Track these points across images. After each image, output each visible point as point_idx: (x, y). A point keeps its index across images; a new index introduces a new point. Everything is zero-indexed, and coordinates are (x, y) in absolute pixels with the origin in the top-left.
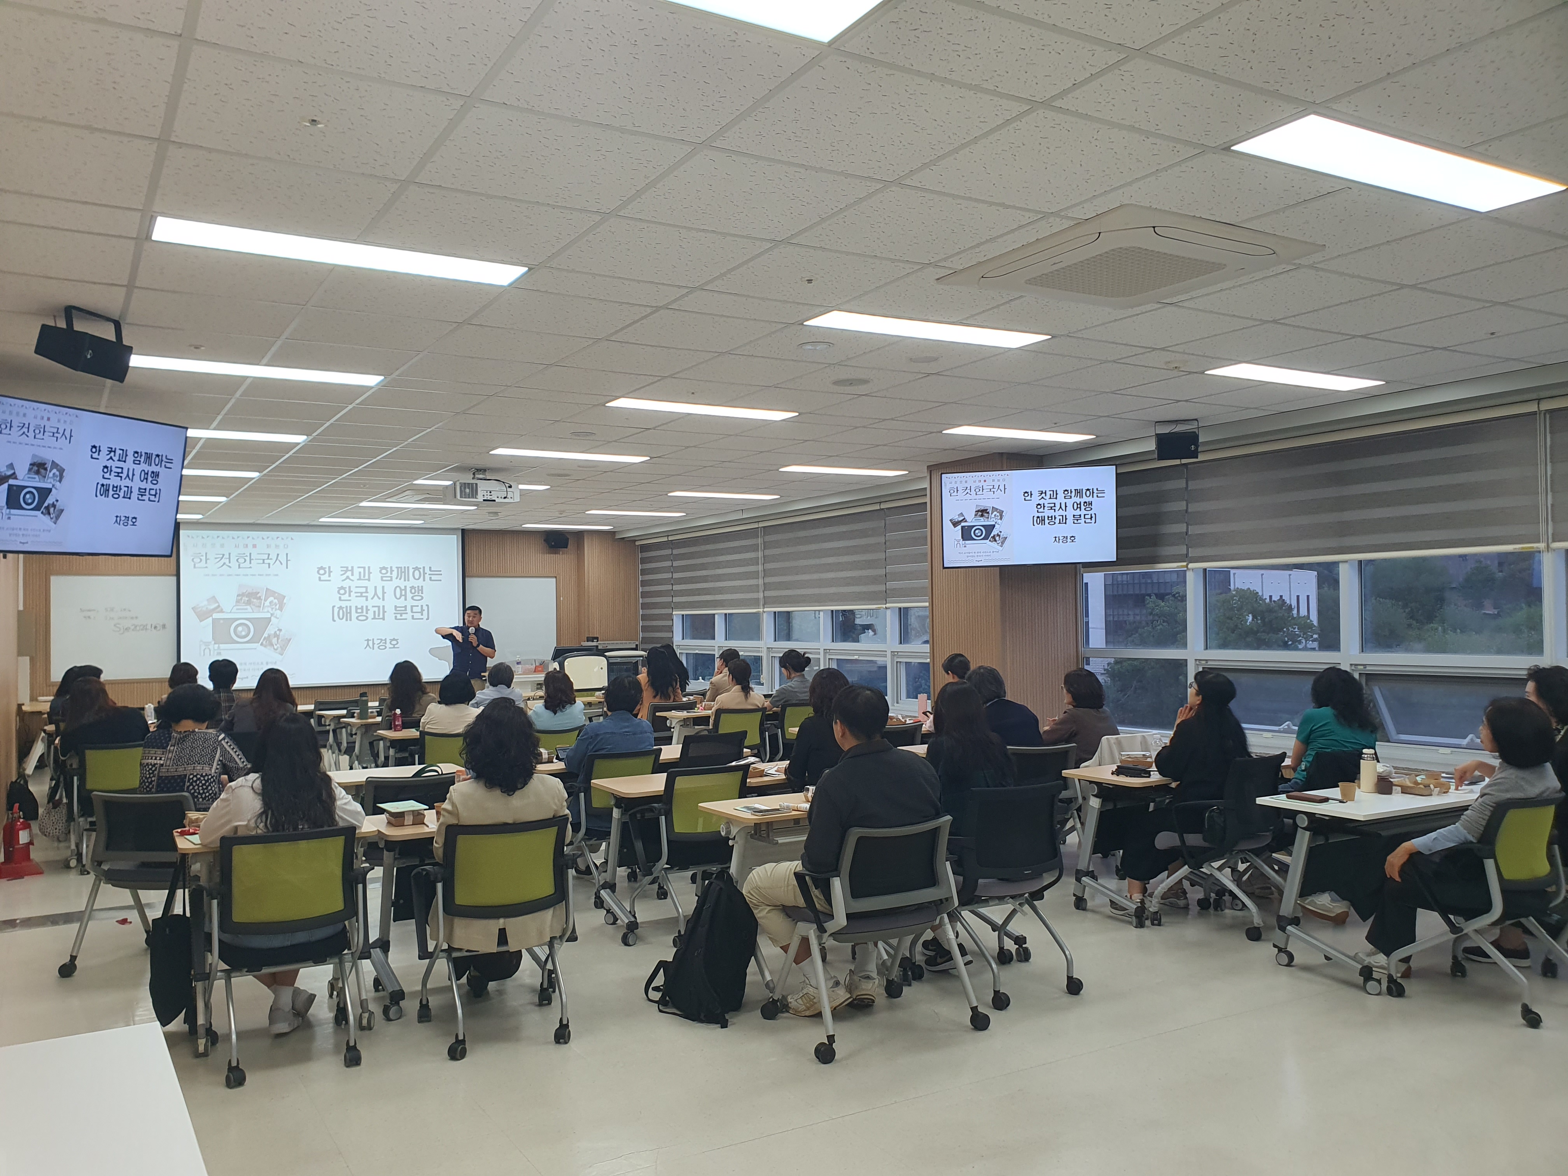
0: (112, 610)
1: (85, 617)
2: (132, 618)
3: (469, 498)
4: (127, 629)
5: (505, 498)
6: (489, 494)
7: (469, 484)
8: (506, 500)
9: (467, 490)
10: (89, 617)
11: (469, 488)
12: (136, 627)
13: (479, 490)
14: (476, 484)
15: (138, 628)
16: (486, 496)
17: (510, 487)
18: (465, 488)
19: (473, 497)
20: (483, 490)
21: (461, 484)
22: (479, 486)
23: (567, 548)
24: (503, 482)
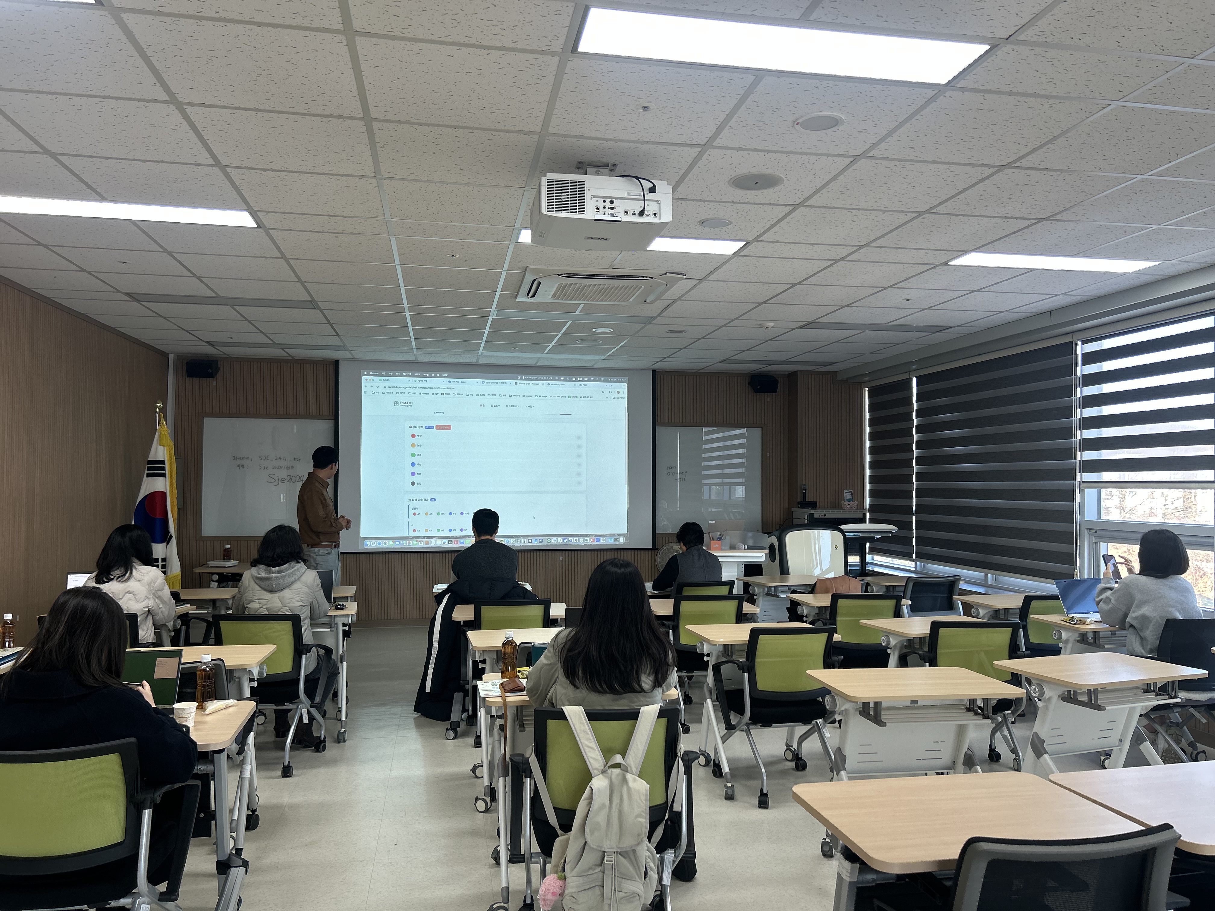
0: (267, 458)
1: (238, 466)
2: (288, 468)
3: (566, 211)
4: (282, 480)
5: (641, 213)
6: (608, 204)
7: (566, 182)
8: (643, 219)
9: (563, 197)
10: (242, 466)
11: (566, 191)
12: (291, 478)
13: (588, 195)
14: (582, 183)
15: (294, 479)
16: (601, 209)
17: (653, 190)
18: (558, 191)
19: (573, 210)
20: (595, 197)
21: (550, 182)
22: (587, 186)
23: (776, 392)
24: (637, 178)
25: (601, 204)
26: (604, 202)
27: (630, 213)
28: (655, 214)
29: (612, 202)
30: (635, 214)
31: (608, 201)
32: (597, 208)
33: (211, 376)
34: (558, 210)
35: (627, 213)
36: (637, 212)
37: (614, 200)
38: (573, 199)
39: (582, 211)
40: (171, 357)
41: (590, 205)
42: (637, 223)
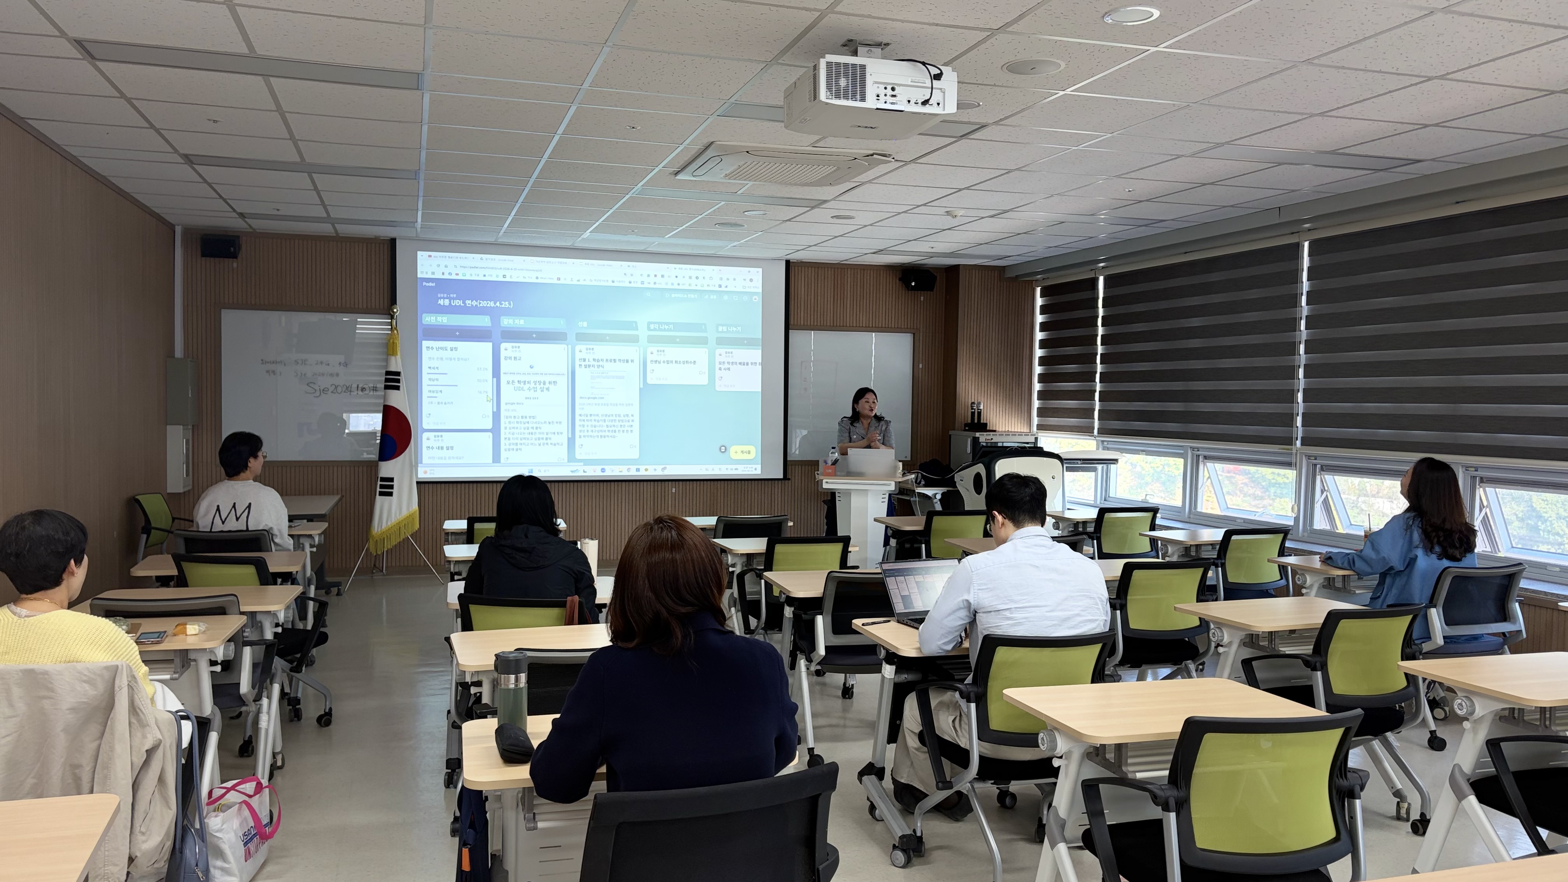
0: (305, 362)
1: (268, 372)
2: (331, 375)
3: (846, 97)
4: (325, 391)
5: (925, 103)
6: (889, 92)
7: (846, 65)
8: (927, 109)
9: (843, 82)
10: (274, 372)
11: (846, 76)
12: (336, 387)
13: (869, 81)
14: (863, 67)
15: (339, 389)
16: (882, 97)
17: (940, 77)
18: (838, 75)
19: (854, 98)
20: (876, 83)
21: (829, 64)
22: (868, 70)
23: (933, 291)
24: (924, 64)
25: (882, 92)
26: (886, 88)
27: (912, 102)
28: (938, 104)
29: (893, 89)
30: (917, 103)
31: (889, 87)
32: (878, 96)
33: (234, 256)
34: (838, 97)
35: (909, 101)
36: (920, 102)
37: (896, 87)
38: (854, 85)
39: (863, 99)
40: (178, 230)
41: (871, 90)
42: (920, 113)
